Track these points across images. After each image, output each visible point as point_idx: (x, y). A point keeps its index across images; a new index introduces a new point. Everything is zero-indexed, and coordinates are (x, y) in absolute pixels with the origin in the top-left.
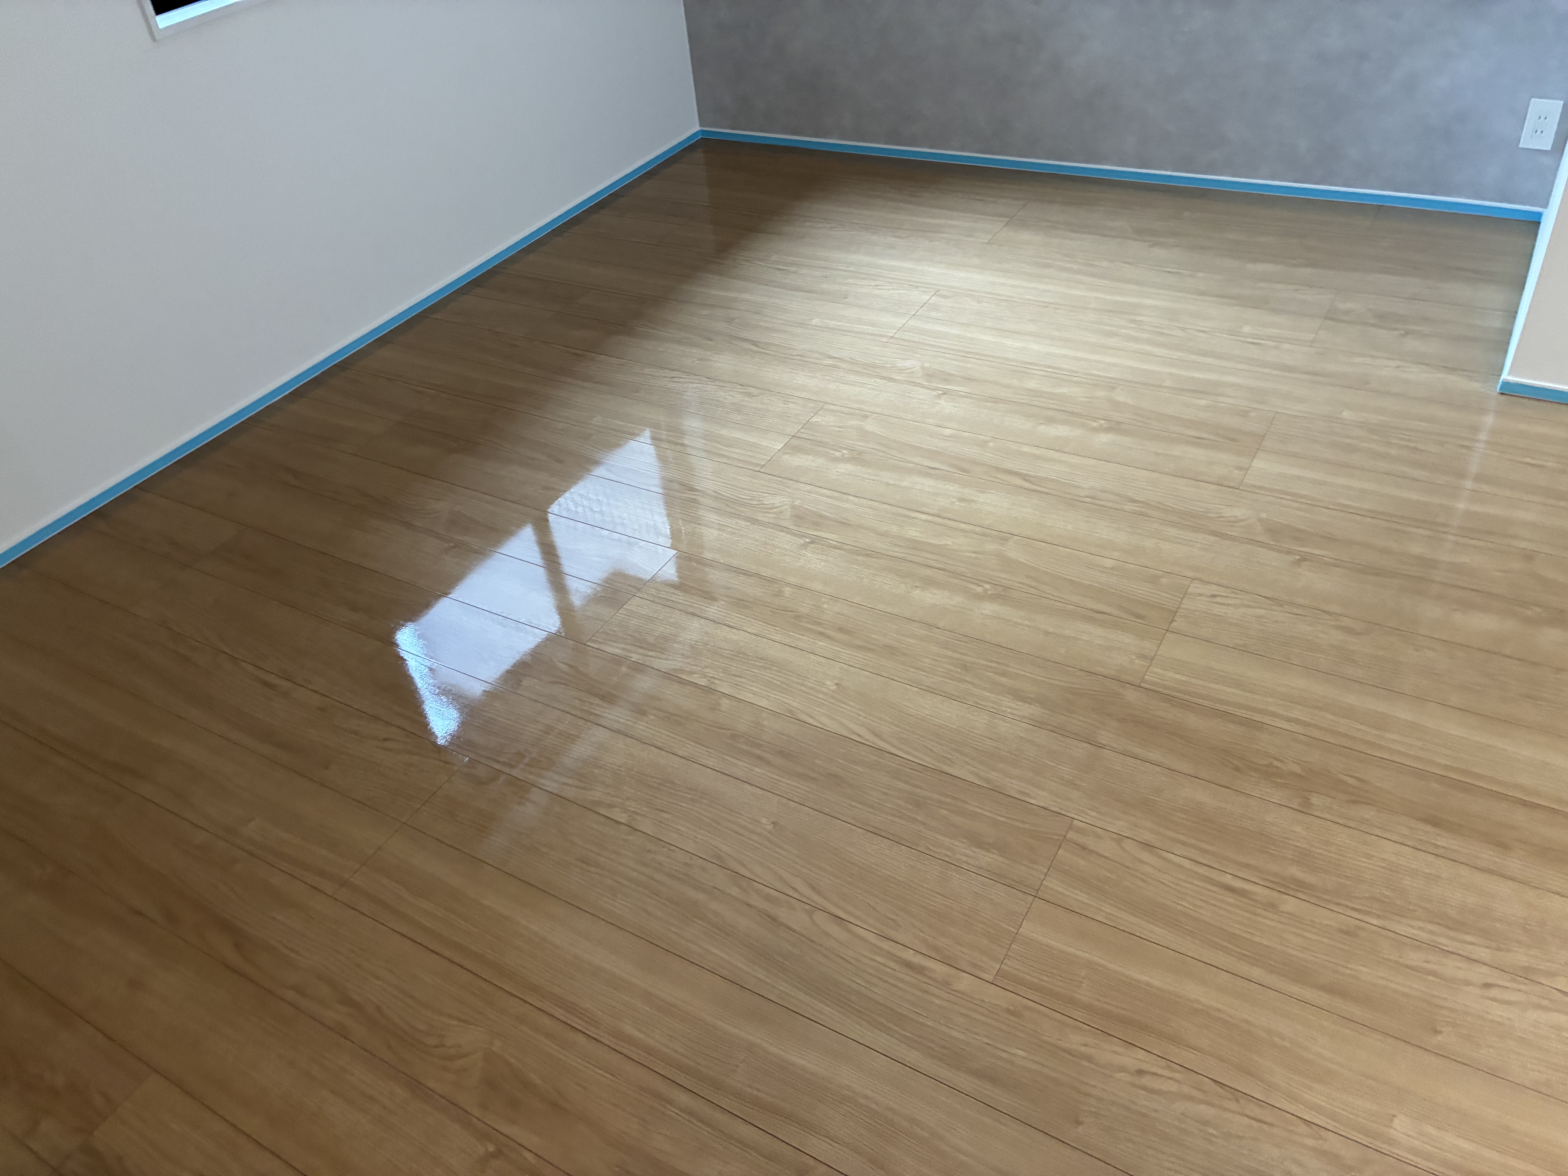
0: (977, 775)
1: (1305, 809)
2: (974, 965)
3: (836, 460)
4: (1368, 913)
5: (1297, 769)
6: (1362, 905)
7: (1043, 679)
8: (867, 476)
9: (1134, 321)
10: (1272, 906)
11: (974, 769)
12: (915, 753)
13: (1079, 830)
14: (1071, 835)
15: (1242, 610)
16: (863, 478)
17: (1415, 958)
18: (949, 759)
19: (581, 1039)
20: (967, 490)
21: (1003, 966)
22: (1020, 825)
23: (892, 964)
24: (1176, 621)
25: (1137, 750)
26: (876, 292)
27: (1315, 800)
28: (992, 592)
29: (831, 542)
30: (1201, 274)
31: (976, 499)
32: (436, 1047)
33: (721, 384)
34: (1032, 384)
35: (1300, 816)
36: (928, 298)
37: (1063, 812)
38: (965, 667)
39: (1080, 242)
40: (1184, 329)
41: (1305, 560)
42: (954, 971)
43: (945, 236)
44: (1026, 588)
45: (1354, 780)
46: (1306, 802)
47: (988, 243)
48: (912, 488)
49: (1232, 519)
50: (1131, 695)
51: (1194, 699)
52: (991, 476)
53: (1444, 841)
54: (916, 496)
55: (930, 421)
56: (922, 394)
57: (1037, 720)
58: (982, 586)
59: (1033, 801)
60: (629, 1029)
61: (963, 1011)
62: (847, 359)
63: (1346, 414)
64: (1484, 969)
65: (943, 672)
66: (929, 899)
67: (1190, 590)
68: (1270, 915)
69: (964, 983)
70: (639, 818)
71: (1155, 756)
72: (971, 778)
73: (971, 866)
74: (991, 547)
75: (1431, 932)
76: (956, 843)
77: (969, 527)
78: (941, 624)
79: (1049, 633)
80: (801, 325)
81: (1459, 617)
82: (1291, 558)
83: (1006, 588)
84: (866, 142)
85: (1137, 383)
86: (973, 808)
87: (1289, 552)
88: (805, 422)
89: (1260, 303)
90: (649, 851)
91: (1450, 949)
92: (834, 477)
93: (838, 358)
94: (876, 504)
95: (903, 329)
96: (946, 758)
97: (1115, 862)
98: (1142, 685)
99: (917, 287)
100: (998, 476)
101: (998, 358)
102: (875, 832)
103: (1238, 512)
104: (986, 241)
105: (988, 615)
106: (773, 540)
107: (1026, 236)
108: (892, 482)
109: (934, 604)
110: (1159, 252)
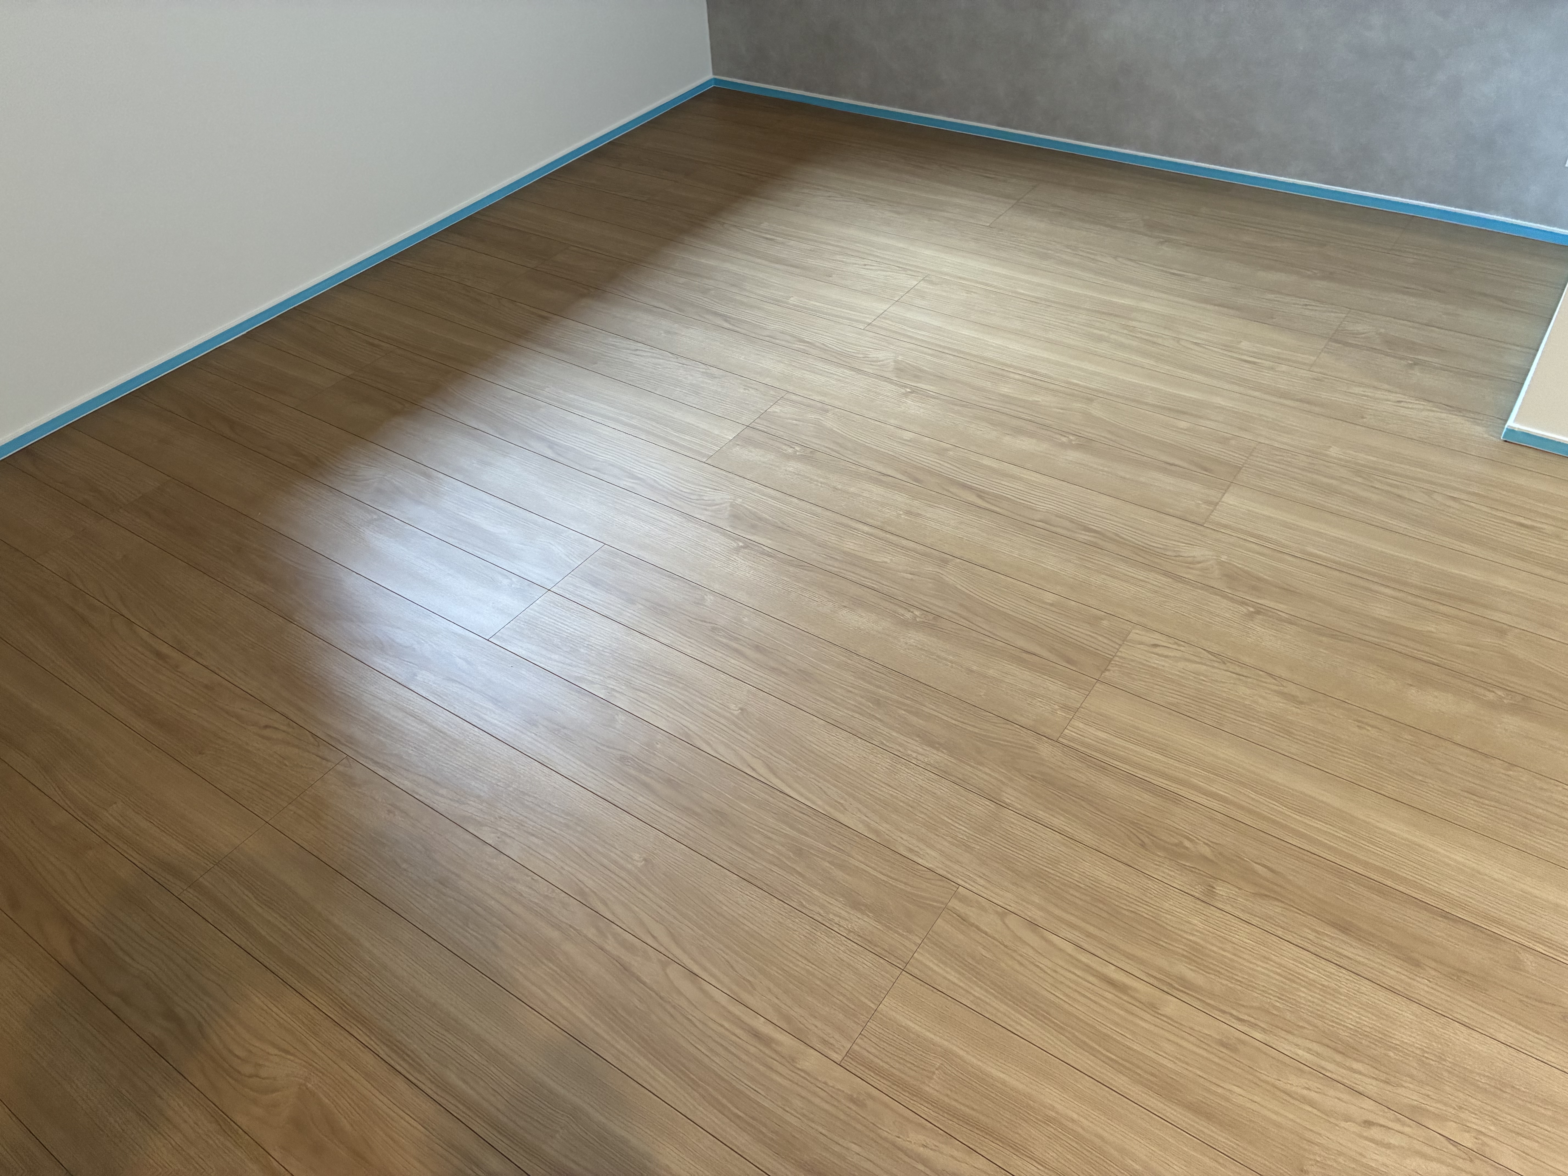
0: (868, 826)
1: (1208, 898)
2: (825, 1042)
3: (788, 457)
4: (1254, 1026)
5: (1206, 851)
6: (1249, 1016)
7: (956, 723)
8: (816, 478)
9: (1125, 327)
10: (1152, 1007)
11: (866, 819)
12: (810, 796)
13: (963, 900)
14: (955, 904)
15: (1181, 665)
16: (811, 479)
17: (1295, 1083)
18: (841, 804)
19: (401, 1085)
20: (916, 503)
21: (855, 1047)
22: (902, 886)
23: (738, 1031)
24: (1109, 670)
25: (1041, 814)
26: (863, 272)
27: (1222, 890)
28: (921, 620)
29: (765, 548)
30: (1207, 279)
31: (923, 513)
32: (250, 1076)
33: (684, 361)
34: (1005, 389)
35: (1200, 906)
36: (916, 283)
37: (949, 876)
38: (877, 703)
39: (1085, 233)
40: (1178, 340)
41: (1258, 612)
42: (803, 1047)
43: (946, 214)
44: (958, 618)
45: (1265, 870)
46: (1210, 891)
47: (989, 226)
48: (860, 496)
49: (1190, 559)
50: (1045, 750)
51: (1111, 761)
52: (944, 489)
53: (1353, 951)
54: (863, 504)
55: (892, 421)
56: (888, 389)
57: (942, 769)
58: (912, 612)
59: (920, 861)
60: (453, 1078)
61: (804, 1093)
62: (817, 344)
63: (1334, 451)
64: (1368, 1104)
65: (855, 706)
66: (791, 962)
67: (1132, 636)
68: (1147, 1017)
69: (811, 1061)
70: (508, 840)
71: (1058, 821)
72: (861, 829)
73: (841, 929)
74: (929, 568)
75: (1318, 1055)
76: (833, 901)
77: (912, 545)
78: (862, 651)
79: (972, 671)
80: (777, 302)
81: (1413, 694)
82: (1243, 609)
83: (938, 617)
84: (879, 104)
85: (1117, 396)
86: (857, 864)
87: (1243, 603)
88: (762, 412)
89: (1265, 318)
90: (512, 879)
91: (1334, 1076)
92: (782, 476)
93: (808, 342)
94: (819, 510)
95: (883, 316)
96: (839, 803)
97: (994, 938)
98: (1060, 739)
99: (905, 270)
100: (951, 490)
101: (975, 356)
102: (750, 880)
103: (1197, 553)
104: (988, 225)
105: (913, 645)
106: (706, 541)
107: (1031, 222)
108: (840, 487)
109: (859, 628)
110: (1167, 251)
